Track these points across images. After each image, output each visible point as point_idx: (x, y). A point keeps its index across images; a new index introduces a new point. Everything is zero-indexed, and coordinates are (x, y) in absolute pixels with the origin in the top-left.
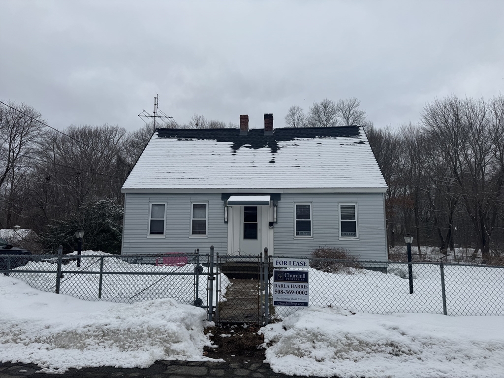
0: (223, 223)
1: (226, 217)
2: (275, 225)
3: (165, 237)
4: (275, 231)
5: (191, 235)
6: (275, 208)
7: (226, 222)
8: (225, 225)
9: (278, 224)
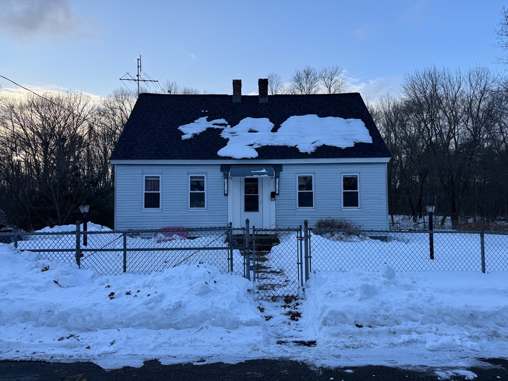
0: (223, 196)
1: (226, 189)
2: (277, 197)
3: (161, 211)
4: (277, 203)
5: (189, 208)
6: (277, 180)
7: (226, 195)
8: (225, 198)
9: (280, 196)
